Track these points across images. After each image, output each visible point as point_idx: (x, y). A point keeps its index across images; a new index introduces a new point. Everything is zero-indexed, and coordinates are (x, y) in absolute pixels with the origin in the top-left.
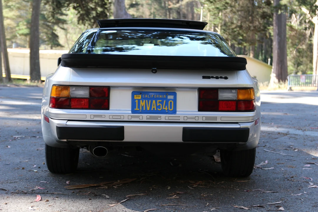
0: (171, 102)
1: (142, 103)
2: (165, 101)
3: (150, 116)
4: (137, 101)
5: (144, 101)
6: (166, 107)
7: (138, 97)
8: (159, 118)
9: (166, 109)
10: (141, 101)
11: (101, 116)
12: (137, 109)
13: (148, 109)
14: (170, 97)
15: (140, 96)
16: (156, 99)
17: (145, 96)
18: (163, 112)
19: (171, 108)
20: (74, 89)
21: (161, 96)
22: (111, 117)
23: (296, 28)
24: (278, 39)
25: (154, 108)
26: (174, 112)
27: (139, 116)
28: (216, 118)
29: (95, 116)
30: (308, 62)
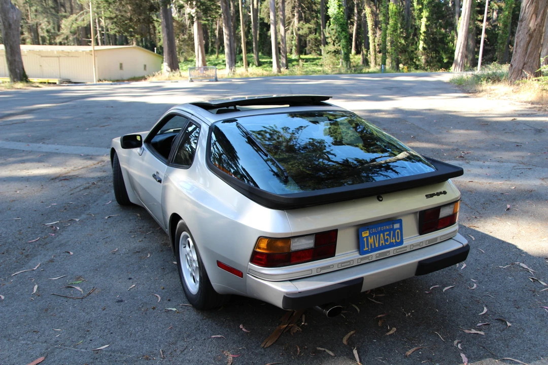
0: (398, 232)
1: (371, 241)
2: (392, 232)
3: (379, 254)
4: (365, 239)
5: (372, 237)
6: (394, 238)
7: (365, 234)
8: (388, 254)
9: (394, 241)
10: (369, 237)
11: (328, 267)
12: (366, 249)
13: (377, 245)
14: (397, 226)
15: (368, 231)
16: (383, 232)
17: (372, 231)
18: (392, 245)
19: (398, 239)
20: (296, 240)
21: (388, 227)
22: (340, 266)
23: (177, 19)
24: (166, 31)
25: (382, 243)
26: (401, 243)
27: (368, 257)
28: (436, 239)
29: (322, 268)
30: (190, 50)
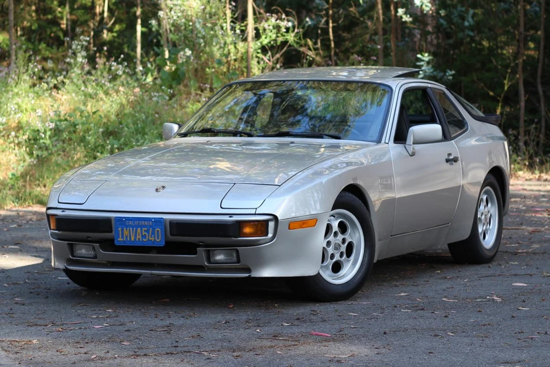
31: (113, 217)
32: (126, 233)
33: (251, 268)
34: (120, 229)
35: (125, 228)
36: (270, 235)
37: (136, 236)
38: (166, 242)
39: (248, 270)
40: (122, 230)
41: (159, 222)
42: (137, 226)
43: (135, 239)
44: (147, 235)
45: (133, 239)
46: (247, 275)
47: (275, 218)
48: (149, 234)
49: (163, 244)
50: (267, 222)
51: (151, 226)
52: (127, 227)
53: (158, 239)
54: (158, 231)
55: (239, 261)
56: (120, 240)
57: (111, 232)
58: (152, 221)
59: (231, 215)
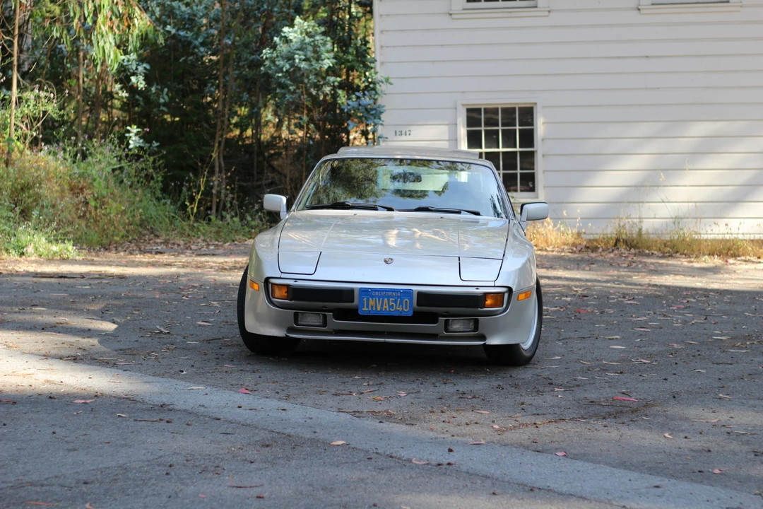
31: (357, 288)
32: (372, 302)
33: (487, 336)
34: (365, 299)
35: (371, 299)
36: (504, 306)
37: (382, 306)
38: (414, 312)
39: (483, 338)
40: (368, 300)
41: (409, 293)
42: (383, 297)
43: (381, 310)
44: (394, 305)
45: (379, 309)
46: (482, 343)
47: (510, 290)
48: (396, 303)
49: (411, 314)
50: (503, 294)
51: (399, 297)
52: (372, 297)
53: (406, 309)
54: (406, 301)
55: (476, 329)
56: (364, 310)
57: (353, 301)
58: (401, 293)
59: (477, 287)
